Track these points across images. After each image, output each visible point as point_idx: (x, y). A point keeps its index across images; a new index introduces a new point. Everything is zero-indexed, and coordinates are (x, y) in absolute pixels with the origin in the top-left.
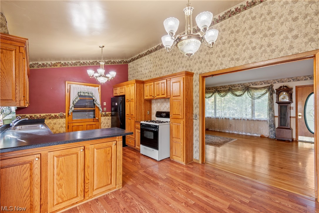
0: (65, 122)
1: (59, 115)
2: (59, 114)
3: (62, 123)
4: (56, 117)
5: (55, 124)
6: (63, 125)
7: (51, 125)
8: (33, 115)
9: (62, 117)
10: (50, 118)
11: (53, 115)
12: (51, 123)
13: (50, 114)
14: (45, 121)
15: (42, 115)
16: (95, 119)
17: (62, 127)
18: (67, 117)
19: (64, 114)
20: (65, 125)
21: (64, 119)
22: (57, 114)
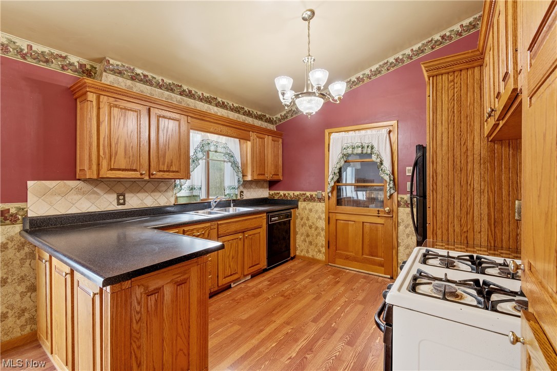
0: (324, 209)
1: (316, 195)
2: (316, 193)
3: (320, 210)
4: (312, 199)
5: (311, 210)
6: (321, 216)
7: (306, 212)
8: (286, 192)
9: (320, 200)
10: (304, 201)
11: (308, 194)
12: (306, 209)
13: (304, 192)
14: (299, 203)
15: (297, 193)
16: (382, 211)
17: (320, 218)
18: (326, 199)
19: (323, 193)
20: (323, 216)
21: (323, 204)
22: (314, 194)
